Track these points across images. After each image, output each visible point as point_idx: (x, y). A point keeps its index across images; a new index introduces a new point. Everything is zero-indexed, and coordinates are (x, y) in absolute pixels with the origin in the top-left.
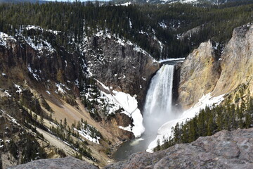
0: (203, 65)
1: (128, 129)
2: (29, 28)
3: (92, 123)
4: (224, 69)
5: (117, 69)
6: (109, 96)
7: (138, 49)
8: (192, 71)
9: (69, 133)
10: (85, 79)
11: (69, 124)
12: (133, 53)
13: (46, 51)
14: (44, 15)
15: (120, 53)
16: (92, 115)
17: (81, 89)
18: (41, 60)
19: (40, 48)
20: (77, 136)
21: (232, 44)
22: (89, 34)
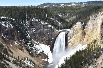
0: (78, 32)
1: (46, 60)
2: (2, 18)
3: (30, 58)
4: (87, 33)
5: (41, 34)
6: (38, 46)
7: (50, 26)
8: (73, 34)
9: (20, 62)
10: (27, 39)
11: (20, 59)
12: (48, 28)
13: (10, 28)
14: (9, 12)
15: (42, 27)
16: (30, 54)
17: (25, 43)
18: (8, 31)
19: (7, 26)
20: (24, 64)
21: (90, 23)
22: (28, 20)
